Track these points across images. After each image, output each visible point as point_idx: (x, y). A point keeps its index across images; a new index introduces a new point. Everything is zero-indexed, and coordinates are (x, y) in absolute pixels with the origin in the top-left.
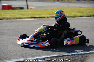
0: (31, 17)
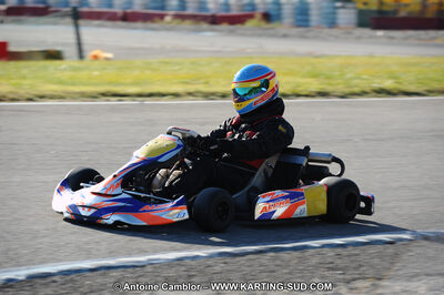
0: (104, 95)
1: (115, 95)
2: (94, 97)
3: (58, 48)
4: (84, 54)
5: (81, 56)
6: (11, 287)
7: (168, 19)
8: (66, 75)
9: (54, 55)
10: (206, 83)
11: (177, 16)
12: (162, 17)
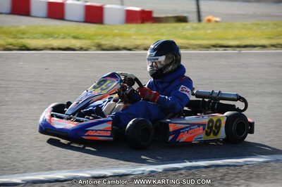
0: (214, 46)
1: (222, 46)
2: (207, 47)
3: (185, 15)
4: (202, 18)
5: (199, 20)
6: (153, 176)
8: (189, 33)
9: (182, 20)
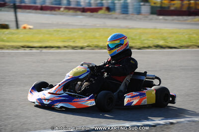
0: (23, 47)
1: (28, 47)
2: (18, 48)
3: (7, 23)
4: (19, 26)
7: (62, 9)
9: (5, 27)
10: (74, 41)
11: (66, 8)
12: (59, 8)
